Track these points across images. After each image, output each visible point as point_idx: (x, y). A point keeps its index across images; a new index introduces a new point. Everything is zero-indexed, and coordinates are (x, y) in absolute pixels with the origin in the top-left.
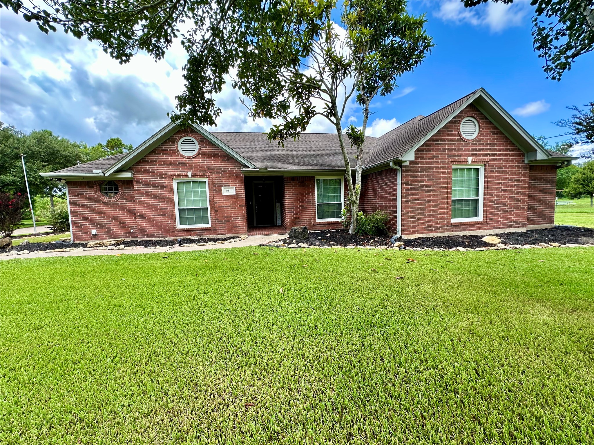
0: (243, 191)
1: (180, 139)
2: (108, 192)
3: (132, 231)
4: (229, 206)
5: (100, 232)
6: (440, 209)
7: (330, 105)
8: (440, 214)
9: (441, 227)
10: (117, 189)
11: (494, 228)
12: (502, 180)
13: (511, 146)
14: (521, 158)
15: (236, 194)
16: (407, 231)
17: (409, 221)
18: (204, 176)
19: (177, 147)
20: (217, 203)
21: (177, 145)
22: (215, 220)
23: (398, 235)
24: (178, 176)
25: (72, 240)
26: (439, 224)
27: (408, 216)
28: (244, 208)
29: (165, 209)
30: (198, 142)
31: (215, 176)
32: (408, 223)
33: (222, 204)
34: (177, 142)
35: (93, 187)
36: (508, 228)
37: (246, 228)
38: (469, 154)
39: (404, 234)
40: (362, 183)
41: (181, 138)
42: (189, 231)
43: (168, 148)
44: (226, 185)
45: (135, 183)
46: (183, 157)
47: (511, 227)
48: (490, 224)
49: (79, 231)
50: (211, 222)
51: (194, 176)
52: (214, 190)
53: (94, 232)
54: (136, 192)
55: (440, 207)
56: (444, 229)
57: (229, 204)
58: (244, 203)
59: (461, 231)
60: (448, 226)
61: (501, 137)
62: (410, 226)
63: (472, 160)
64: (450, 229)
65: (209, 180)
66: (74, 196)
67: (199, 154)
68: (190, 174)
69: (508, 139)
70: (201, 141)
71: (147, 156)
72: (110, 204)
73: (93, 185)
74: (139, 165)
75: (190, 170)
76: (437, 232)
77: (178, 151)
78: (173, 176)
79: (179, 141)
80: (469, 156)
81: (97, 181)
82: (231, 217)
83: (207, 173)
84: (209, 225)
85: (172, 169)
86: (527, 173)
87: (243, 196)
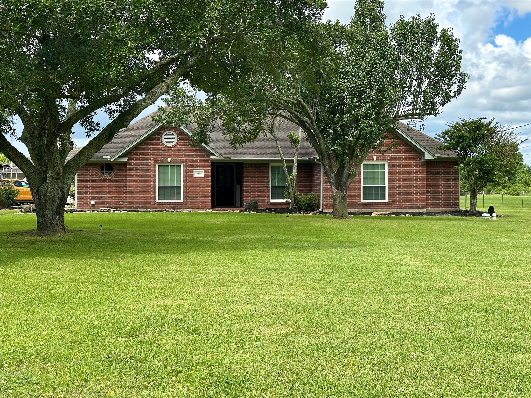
0: (210, 174)
1: (164, 133)
2: (105, 171)
3: (121, 203)
4: (198, 186)
5: (97, 203)
6: (352, 192)
7: (271, 126)
8: (352, 196)
9: (353, 205)
10: (112, 170)
11: (397, 208)
12: (402, 173)
13: (409, 148)
14: (418, 157)
15: (205, 176)
16: (327, 207)
17: (328, 200)
18: (181, 161)
19: (161, 138)
20: (189, 183)
21: (161, 137)
22: (186, 197)
23: (320, 210)
24: (160, 161)
25: (76, 208)
26: (351, 203)
27: (327, 196)
28: (210, 188)
29: (149, 186)
30: (177, 135)
31: (188, 161)
32: (327, 201)
33: (193, 184)
34: (162, 135)
35: (95, 168)
36: (409, 208)
37: (210, 205)
38: (375, 154)
39: (325, 209)
40: (297, 172)
41: (165, 131)
42: (166, 204)
43: (155, 139)
44: (197, 169)
45: (128, 166)
46: (166, 147)
47: (412, 208)
48: (393, 205)
49: (82, 201)
50: (183, 198)
51: (172, 161)
52: (187, 173)
53: (93, 202)
54: (129, 173)
55: (352, 191)
56: (355, 207)
57: (198, 184)
58: (210, 184)
59: (369, 209)
60: (359, 205)
61: (401, 141)
62: (329, 203)
63: (377, 158)
64: (361, 207)
65: (184, 164)
66: (81, 174)
67: (177, 144)
68: (169, 159)
69: (407, 143)
70: (179, 134)
71: (139, 146)
72: (106, 181)
73: (95, 166)
74: (133, 152)
75: (169, 156)
76: (350, 209)
77: (162, 142)
78: (157, 161)
79: (163, 134)
80: (375, 155)
81: (98, 163)
82: (200, 195)
83: (183, 159)
84: (181, 201)
85: (156, 156)
86: (424, 168)
87: (210, 178)
